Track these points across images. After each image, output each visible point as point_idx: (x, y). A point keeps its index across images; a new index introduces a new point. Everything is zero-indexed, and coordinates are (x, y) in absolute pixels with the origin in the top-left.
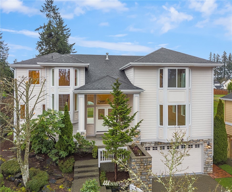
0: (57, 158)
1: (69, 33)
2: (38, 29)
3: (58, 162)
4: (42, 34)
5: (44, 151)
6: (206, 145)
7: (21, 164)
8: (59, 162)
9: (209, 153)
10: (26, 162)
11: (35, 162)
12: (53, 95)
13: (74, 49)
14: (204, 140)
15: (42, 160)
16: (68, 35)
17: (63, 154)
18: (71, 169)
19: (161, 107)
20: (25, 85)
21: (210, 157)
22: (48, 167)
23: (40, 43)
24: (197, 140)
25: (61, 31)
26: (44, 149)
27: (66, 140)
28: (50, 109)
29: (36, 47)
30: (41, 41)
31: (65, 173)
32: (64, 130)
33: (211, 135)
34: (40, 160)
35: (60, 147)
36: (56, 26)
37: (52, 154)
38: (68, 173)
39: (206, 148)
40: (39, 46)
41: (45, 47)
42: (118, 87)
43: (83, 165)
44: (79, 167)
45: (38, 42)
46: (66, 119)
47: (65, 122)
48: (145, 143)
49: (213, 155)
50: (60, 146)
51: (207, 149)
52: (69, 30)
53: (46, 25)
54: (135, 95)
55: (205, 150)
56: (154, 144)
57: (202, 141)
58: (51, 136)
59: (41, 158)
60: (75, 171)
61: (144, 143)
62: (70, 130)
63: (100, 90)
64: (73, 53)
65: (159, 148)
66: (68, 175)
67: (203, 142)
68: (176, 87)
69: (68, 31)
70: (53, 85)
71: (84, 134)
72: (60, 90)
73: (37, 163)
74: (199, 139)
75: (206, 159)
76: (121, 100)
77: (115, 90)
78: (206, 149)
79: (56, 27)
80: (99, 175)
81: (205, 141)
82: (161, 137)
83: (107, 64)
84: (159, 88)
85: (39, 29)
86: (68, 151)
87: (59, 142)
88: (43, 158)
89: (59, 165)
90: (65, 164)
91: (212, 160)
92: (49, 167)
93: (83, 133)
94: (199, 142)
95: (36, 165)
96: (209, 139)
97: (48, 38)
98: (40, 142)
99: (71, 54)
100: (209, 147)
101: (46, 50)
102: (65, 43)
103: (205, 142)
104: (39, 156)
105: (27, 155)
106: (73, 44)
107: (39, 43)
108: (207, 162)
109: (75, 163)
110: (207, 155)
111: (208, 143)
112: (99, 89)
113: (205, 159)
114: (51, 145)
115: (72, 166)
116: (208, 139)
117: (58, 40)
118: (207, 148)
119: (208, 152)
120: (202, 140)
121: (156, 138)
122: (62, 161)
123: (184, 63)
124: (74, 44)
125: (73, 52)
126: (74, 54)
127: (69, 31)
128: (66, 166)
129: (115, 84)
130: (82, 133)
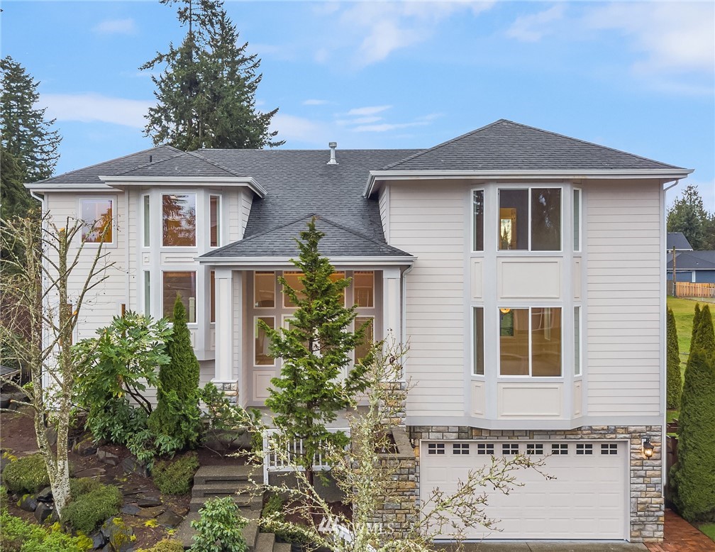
0: (151, 453)
1: (257, 72)
2: (149, 65)
3: (152, 465)
4: (163, 81)
5: (117, 435)
6: (638, 447)
7: (47, 453)
8: (155, 464)
9: (649, 473)
10: (62, 452)
11: (94, 466)
12: (148, 273)
13: (275, 133)
14: (631, 429)
15: (114, 463)
16: (253, 79)
17: (167, 443)
18: (184, 484)
19: (479, 312)
20: (58, 237)
21: (654, 489)
22: (125, 480)
23: (157, 111)
24: (606, 428)
25: (230, 67)
26: (118, 429)
27: (173, 403)
28: (134, 313)
29: (144, 129)
30: (162, 105)
31: (167, 494)
32: (171, 376)
33: (657, 414)
34: (109, 461)
35: (158, 425)
36: (210, 50)
37: (137, 442)
38: (175, 494)
39: (638, 456)
40: (153, 123)
41: (172, 126)
42: (314, 244)
43: (218, 475)
44: (208, 481)
45: (151, 109)
46: (178, 342)
47: (174, 352)
48: (428, 429)
49: (664, 482)
50: (161, 421)
51: (642, 459)
52: (256, 60)
53: (176, 48)
54: (386, 275)
55: (633, 462)
56: (455, 435)
57: (623, 431)
58: (138, 394)
59: (109, 455)
60: (194, 491)
61: (423, 430)
62: (189, 376)
63: (277, 255)
64: (271, 145)
65: (473, 449)
66: (177, 501)
67: (628, 436)
68: (527, 249)
69: (252, 64)
70: (147, 243)
71: (230, 389)
72: (168, 260)
73: (99, 468)
74: (612, 423)
75: (639, 493)
76: (320, 282)
77: (306, 253)
78: (637, 459)
79: (212, 54)
80: (261, 505)
81: (635, 432)
82: (477, 412)
83: (326, 178)
84: (472, 251)
85: (153, 62)
86: (182, 437)
87: (159, 409)
88: (115, 454)
89: (154, 473)
90: (169, 470)
91: (662, 500)
92: (129, 479)
93: (227, 386)
94: (613, 436)
95: (95, 474)
96: (650, 428)
97: (182, 96)
98: (110, 412)
99: (266, 147)
100: (649, 452)
101: (177, 138)
102: (242, 108)
103: (636, 435)
104: (106, 450)
105: (64, 433)
106: (272, 114)
107: (152, 113)
108: (641, 504)
109: (199, 471)
110: (641, 480)
111: (645, 440)
112: (273, 255)
113: (634, 494)
114: (137, 421)
115: (189, 476)
116: (647, 426)
117: (216, 98)
118: (644, 456)
119: (646, 470)
120: (626, 429)
121: (462, 414)
122: (162, 463)
123: (553, 168)
124: (275, 111)
125: (272, 142)
126: (275, 148)
127: (255, 66)
128: (170, 477)
129: (305, 236)
130: (223, 387)
